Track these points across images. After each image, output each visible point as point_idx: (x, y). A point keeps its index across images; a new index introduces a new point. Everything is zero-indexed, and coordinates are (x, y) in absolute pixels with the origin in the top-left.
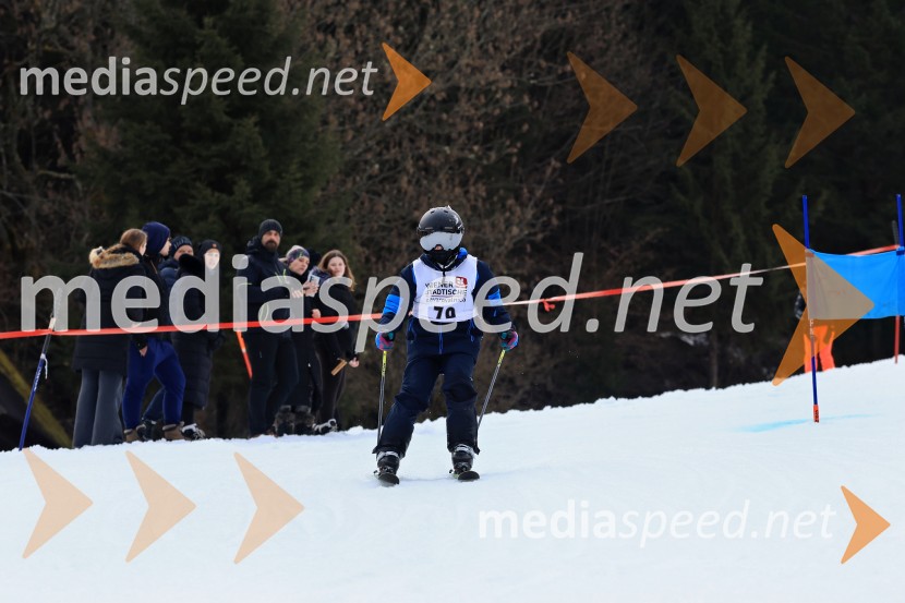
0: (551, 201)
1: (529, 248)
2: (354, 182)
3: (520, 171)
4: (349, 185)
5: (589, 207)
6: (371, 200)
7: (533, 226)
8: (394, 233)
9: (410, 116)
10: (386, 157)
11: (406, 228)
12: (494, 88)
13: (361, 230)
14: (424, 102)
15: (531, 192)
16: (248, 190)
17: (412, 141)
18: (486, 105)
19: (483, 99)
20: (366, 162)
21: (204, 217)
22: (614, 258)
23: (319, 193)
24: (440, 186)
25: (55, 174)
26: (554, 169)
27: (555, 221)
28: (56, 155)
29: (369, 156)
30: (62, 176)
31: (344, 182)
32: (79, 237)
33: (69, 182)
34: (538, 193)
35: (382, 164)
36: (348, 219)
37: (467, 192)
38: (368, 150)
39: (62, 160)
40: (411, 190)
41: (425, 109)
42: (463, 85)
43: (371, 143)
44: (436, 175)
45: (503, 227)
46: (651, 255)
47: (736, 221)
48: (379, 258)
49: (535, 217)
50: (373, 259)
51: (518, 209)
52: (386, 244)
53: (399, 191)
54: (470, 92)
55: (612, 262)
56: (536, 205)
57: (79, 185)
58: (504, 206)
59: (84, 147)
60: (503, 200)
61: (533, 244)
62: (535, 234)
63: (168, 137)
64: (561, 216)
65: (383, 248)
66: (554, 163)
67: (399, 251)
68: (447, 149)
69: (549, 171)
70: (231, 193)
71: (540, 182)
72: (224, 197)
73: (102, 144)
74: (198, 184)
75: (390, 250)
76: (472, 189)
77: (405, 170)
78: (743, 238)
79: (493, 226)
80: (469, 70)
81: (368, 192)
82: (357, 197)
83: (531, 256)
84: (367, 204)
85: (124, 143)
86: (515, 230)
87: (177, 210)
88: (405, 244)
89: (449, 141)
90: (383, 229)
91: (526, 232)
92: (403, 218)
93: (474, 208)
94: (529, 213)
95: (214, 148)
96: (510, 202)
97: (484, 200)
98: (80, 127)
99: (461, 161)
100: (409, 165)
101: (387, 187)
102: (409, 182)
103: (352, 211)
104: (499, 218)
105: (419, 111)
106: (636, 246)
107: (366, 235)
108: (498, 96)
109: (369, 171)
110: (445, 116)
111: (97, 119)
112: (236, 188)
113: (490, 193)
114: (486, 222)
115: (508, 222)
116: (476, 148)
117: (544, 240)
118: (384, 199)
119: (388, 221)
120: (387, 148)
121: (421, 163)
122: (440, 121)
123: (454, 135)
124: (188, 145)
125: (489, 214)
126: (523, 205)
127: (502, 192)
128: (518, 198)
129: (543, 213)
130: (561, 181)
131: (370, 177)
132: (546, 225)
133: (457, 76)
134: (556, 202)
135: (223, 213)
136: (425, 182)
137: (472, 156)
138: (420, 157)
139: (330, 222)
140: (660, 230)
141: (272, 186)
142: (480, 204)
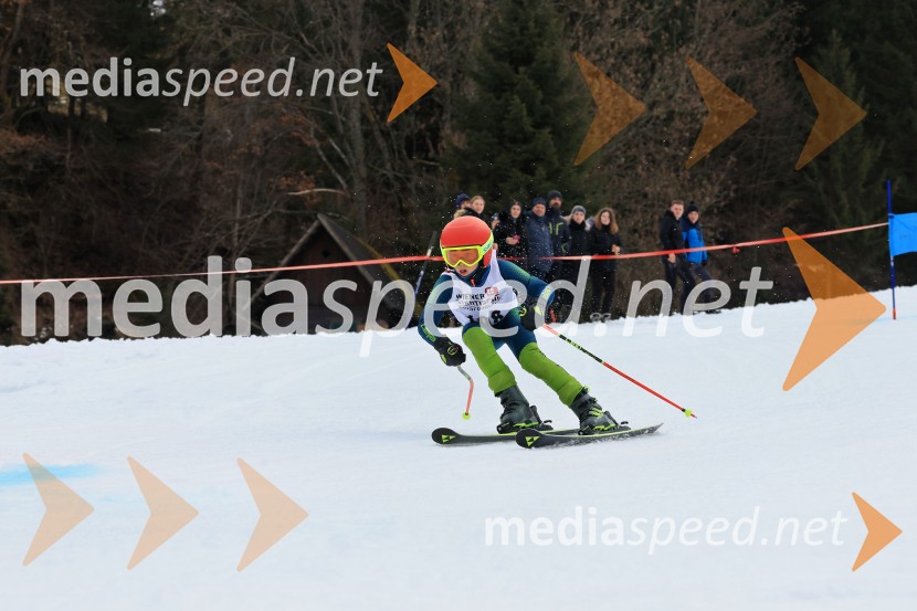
0: (730, 182)
1: (715, 210)
2: (609, 169)
3: (711, 163)
4: (606, 171)
5: (753, 186)
6: (619, 180)
7: (719, 197)
8: (633, 200)
9: (644, 129)
10: (629, 153)
11: (641, 198)
12: (696, 112)
13: (613, 198)
14: (653, 121)
15: (718, 176)
16: (544, 173)
17: (645, 144)
18: (691, 122)
19: (689, 118)
20: (617, 157)
21: (517, 189)
22: (768, 217)
23: (587, 176)
24: (661, 172)
25: (427, 162)
26: (733, 162)
27: (732, 195)
28: (428, 151)
29: (619, 153)
30: (432, 163)
31: (602, 169)
32: (441, 201)
33: (436, 167)
34: (722, 177)
35: (626, 158)
36: (604, 191)
37: (678, 176)
38: (618, 149)
39: (432, 154)
40: (644, 174)
41: (654, 124)
42: (677, 110)
43: (620, 145)
44: (659, 165)
45: (700, 197)
46: (791, 216)
47: (843, 195)
48: (623, 216)
49: (720, 192)
50: (620, 216)
51: (709, 187)
52: (627, 207)
53: (637, 174)
54: (681, 114)
55: (767, 220)
56: (721, 184)
57: (441, 169)
58: (701, 185)
59: (445, 146)
60: (700, 181)
61: (718, 208)
62: (720, 202)
63: (496, 140)
64: (736, 191)
65: (626, 210)
66: (732, 158)
67: (635, 212)
68: (666, 149)
69: (729, 163)
70: (533, 174)
71: (723, 170)
72: (530, 177)
73: (456, 144)
74: (514, 169)
75: (630, 211)
76: (681, 174)
77: (641, 162)
78: (847, 206)
79: (694, 196)
80: (681, 101)
81: (618, 175)
82: (610, 178)
83: (717, 215)
84: (617, 183)
85: (469, 144)
86: (707, 199)
87: (501, 185)
88: (639, 207)
89: (667, 144)
90: (626, 198)
91: (714, 201)
92: (638, 191)
93: (682, 186)
94: (717, 189)
95: (524, 147)
96: (705, 182)
97: (689, 181)
98: (442, 134)
99: (675, 157)
100: (643, 158)
101: (630, 172)
102: (643, 169)
103: (608, 187)
104: (698, 192)
105: (650, 126)
106: (781, 210)
107: (615, 201)
108: (699, 117)
109: (618, 162)
110: (665, 129)
111: (453, 129)
112: (537, 172)
113: (693, 176)
114: (690, 194)
115: (703, 196)
116: (684, 149)
117: (725, 206)
118: (627, 179)
119: (629, 193)
120: (630, 148)
121: (650, 158)
122: (662, 132)
123: (671, 141)
124: (508, 145)
125: (692, 189)
126: (712, 184)
127: (699, 176)
128: (709, 179)
129: (725, 189)
130: (736, 169)
131: (619, 166)
132: (726, 197)
133: (673, 104)
134: (733, 183)
135: (529, 187)
136: (652, 170)
137: (682, 154)
138: (649, 154)
139: (594, 193)
140: (796, 200)
141: (558, 171)
142: (686, 183)
